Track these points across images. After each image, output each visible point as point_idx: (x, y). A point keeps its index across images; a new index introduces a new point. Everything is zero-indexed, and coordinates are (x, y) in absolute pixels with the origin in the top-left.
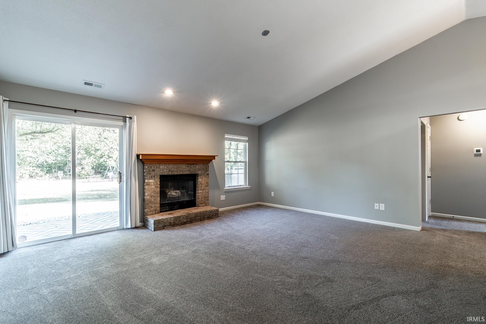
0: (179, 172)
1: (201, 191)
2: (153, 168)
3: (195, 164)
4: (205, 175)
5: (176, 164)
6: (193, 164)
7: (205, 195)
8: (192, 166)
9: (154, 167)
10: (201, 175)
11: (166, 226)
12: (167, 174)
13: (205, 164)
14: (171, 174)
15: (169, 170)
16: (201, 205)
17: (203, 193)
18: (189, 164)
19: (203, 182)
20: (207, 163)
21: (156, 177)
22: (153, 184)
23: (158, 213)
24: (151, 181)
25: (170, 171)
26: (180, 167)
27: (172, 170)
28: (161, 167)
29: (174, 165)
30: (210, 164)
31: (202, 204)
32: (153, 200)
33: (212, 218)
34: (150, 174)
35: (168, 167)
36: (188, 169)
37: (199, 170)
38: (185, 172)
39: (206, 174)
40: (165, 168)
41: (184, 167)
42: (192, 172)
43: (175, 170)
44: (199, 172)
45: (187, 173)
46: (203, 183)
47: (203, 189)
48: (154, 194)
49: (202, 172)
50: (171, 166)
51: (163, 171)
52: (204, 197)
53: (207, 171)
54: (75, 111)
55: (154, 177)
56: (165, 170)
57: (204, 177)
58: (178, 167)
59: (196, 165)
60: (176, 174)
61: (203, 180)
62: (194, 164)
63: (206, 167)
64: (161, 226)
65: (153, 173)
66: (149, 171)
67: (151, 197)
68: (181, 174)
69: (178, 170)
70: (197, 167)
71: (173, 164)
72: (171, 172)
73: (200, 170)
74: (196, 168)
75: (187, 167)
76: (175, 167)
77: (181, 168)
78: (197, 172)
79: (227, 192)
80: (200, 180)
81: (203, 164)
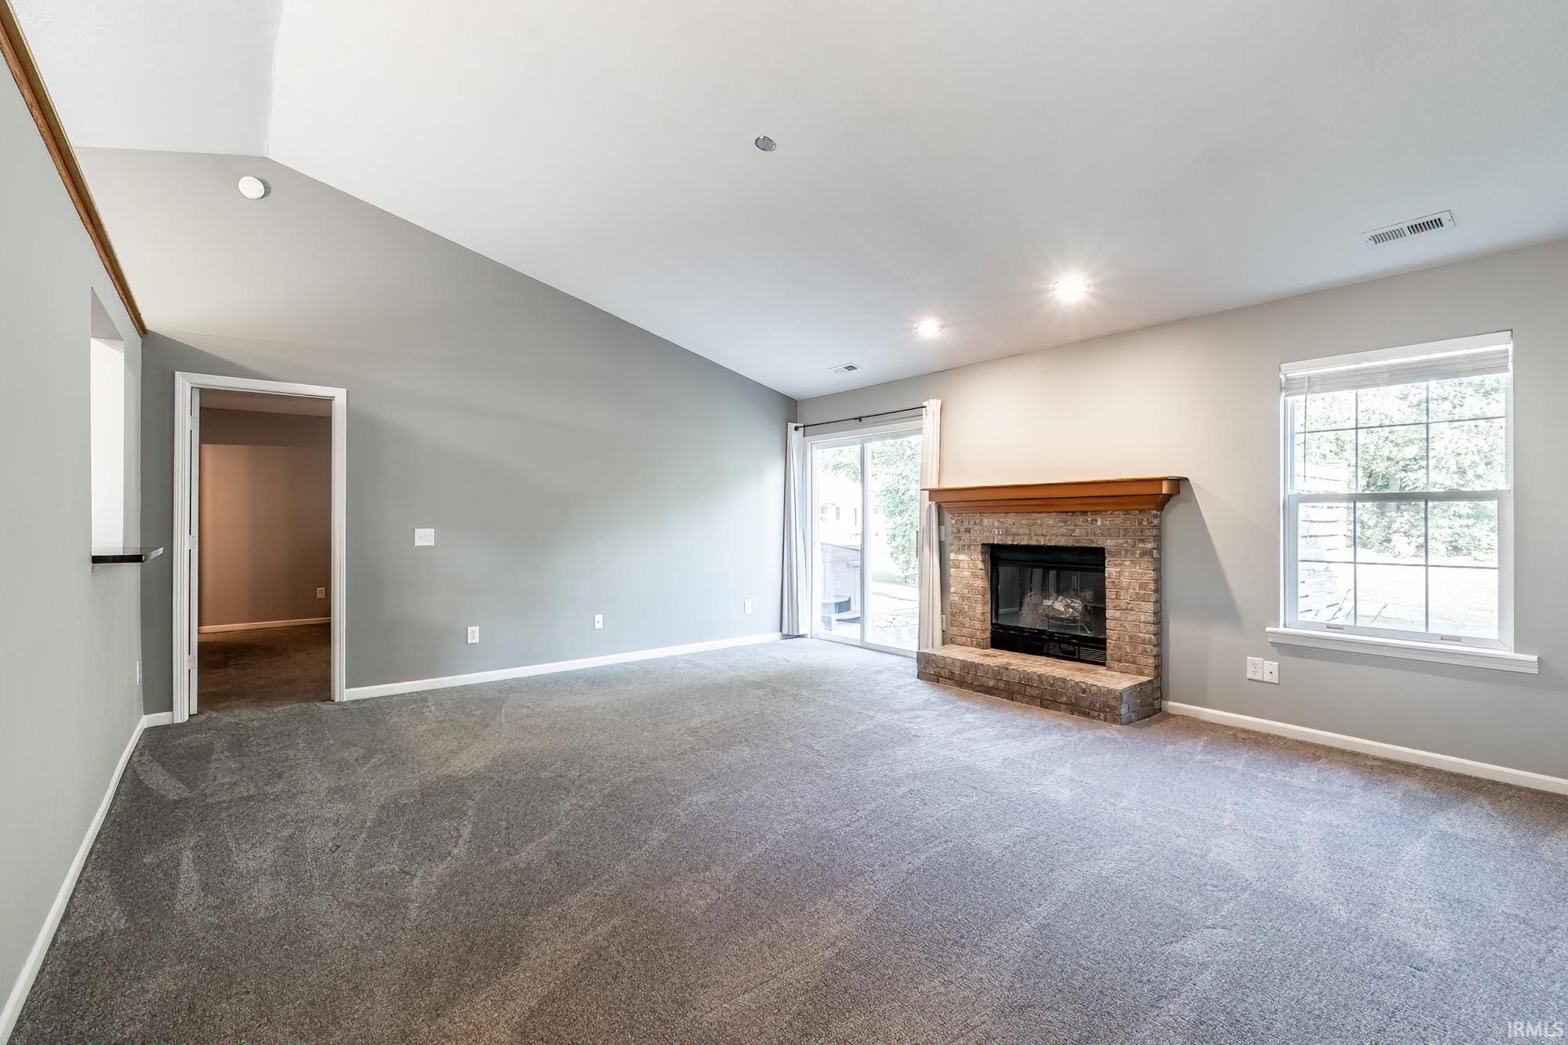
0: (1035, 538)
1: (1118, 614)
2: (966, 523)
3: (1091, 512)
4: (1133, 553)
5: (1027, 513)
6: (1084, 513)
7: (1135, 630)
8: (1080, 520)
9: (969, 522)
10: (1115, 555)
11: (941, 677)
12: (1001, 543)
13: (1137, 512)
14: (1010, 543)
15: (1005, 532)
16: (1116, 665)
17: (1126, 624)
18: (1067, 512)
19: (1125, 582)
21: (972, 547)
22: (966, 565)
23: (978, 646)
24: (962, 557)
25: (1007, 532)
26: (1039, 522)
27: (1014, 530)
28: (986, 522)
29: (1020, 517)
30: (1174, 516)
31: (1120, 661)
32: (966, 607)
33: (1086, 715)
34: (960, 539)
35: (1002, 522)
36: (1063, 531)
37: (1108, 533)
38: (1054, 540)
39: (1138, 552)
40: (996, 523)
41: (1051, 522)
42: (1078, 540)
43: (1021, 531)
44: (1108, 543)
45: (1062, 542)
46: (1125, 585)
47: (1124, 608)
48: (969, 592)
49: (1121, 541)
50: (1010, 519)
51: (991, 532)
52: (1131, 637)
53: (1142, 541)
54: (860, 419)
55: (969, 546)
56: (996, 530)
57: (1127, 563)
58: (1030, 522)
59: (1096, 517)
60: (1025, 542)
61: (1127, 574)
62: (1089, 513)
63: (1140, 524)
64: (932, 672)
65: (966, 537)
66: (959, 531)
67: (963, 601)
68: (1042, 544)
69: (1032, 533)
70: (1099, 523)
71: (1017, 513)
72: (1010, 538)
73: (1109, 536)
74: (1092, 526)
75: (1060, 522)
76: (1024, 522)
77: (1042, 525)
78: (1098, 543)
79: (1290, 649)
80: (1111, 570)
81: (1127, 512)
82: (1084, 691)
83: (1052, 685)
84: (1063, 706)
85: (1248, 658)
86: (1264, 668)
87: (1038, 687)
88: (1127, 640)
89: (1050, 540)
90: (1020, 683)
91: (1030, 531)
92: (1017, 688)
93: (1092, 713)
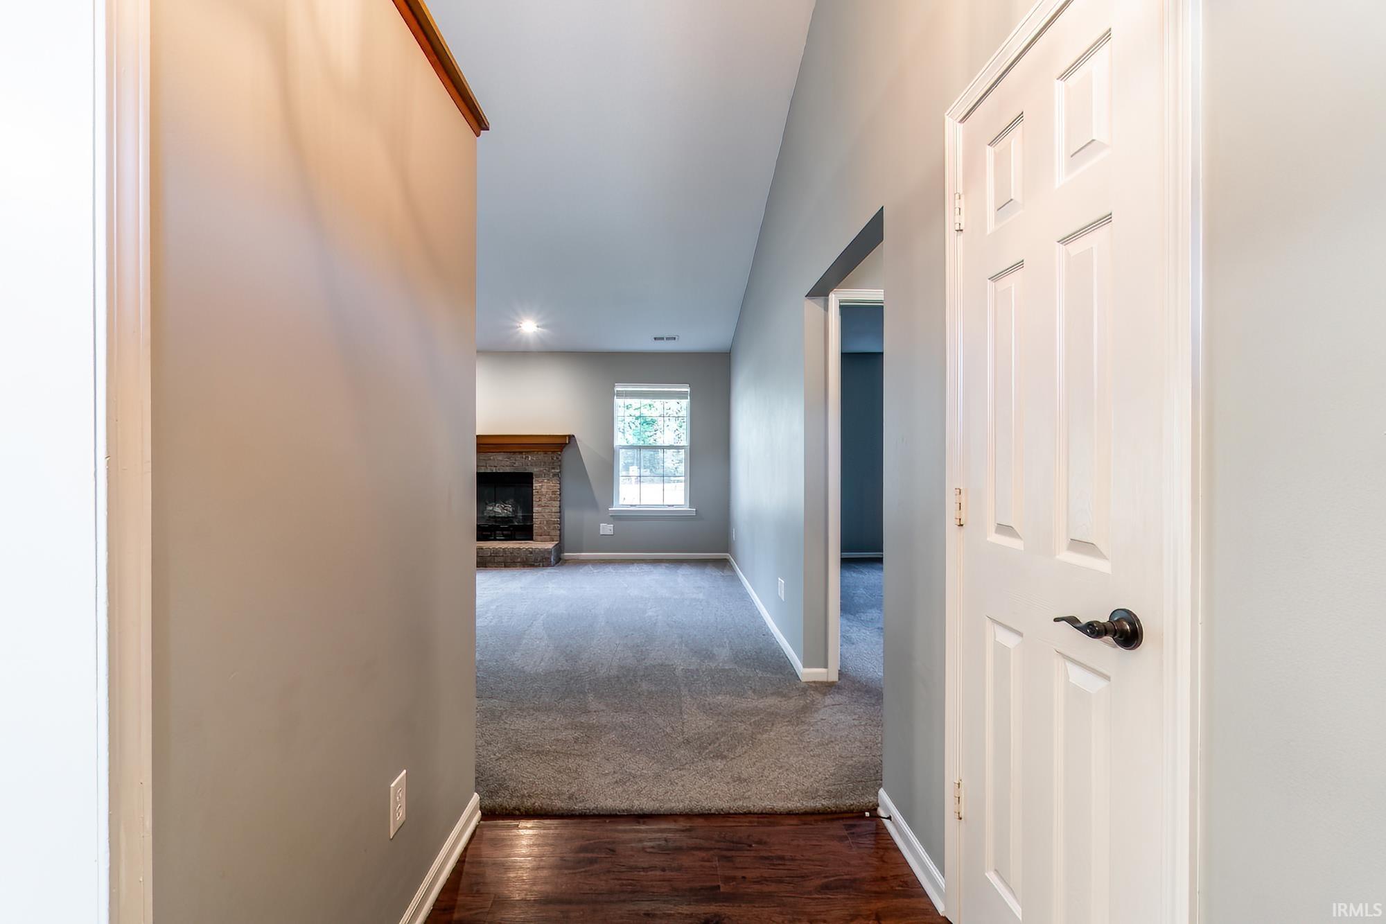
0: (489, 468)
1: (540, 509)
4: (549, 475)
5: (484, 452)
6: (521, 453)
7: (549, 517)
8: (518, 457)
10: (538, 476)
13: (550, 453)
16: (540, 538)
17: (544, 514)
18: (510, 452)
19: (544, 491)
20: (555, 451)
26: (492, 458)
30: (567, 455)
31: (541, 536)
33: (533, 565)
36: (508, 463)
37: (534, 464)
38: (502, 469)
39: (551, 474)
41: (500, 458)
42: (516, 468)
43: (481, 464)
44: (535, 470)
45: (508, 470)
47: (542, 505)
49: (542, 469)
52: (547, 521)
53: (553, 468)
57: (545, 481)
58: (486, 458)
59: (527, 455)
60: (483, 470)
61: (545, 487)
62: (524, 453)
63: (552, 459)
69: (488, 465)
70: (529, 459)
73: (535, 466)
74: (526, 461)
75: (507, 458)
76: (482, 458)
77: (494, 459)
78: (529, 470)
79: (620, 518)
80: (536, 485)
81: (546, 453)
82: (531, 553)
83: (511, 553)
84: (519, 564)
85: (601, 525)
86: (606, 529)
87: (503, 556)
88: (545, 522)
89: (499, 470)
90: (491, 556)
91: (486, 464)
92: (489, 558)
93: (536, 564)
